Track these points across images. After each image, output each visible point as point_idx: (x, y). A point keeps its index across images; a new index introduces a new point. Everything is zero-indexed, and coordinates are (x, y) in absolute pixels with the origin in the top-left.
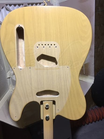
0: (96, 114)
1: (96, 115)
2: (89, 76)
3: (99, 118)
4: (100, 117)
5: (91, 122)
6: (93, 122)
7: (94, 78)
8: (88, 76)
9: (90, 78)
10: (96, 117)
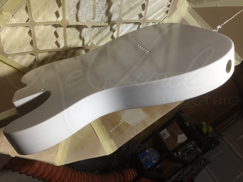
0: (47, 169)
1: (44, 171)
2: (112, 142)
3: (44, 177)
4: (47, 176)
5: (29, 174)
6: (31, 177)
7: (115, 149)
8: (112, 140)
9: (111, 145)
10: (42, 173)
